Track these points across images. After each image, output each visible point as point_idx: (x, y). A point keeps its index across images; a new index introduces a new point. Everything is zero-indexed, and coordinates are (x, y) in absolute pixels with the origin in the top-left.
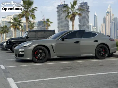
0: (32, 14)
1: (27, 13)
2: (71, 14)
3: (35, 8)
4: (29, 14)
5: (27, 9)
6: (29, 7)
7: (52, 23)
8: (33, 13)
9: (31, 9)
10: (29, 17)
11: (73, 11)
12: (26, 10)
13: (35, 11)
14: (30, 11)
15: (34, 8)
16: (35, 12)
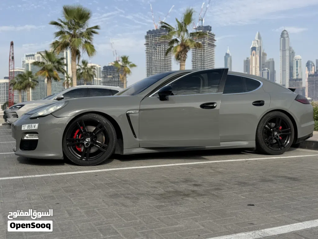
0: (86, 42)
1: (73, 39)
2: (179, 43)
3: (93, 28)
4: (80, 43)
5: (75, 29)
6: (81, 27)
7: (133, 66)
8: (89, 38)
9: (83, 30)
10: (81, 50)
11: (182, 37)
12: (72, 32)
13: (94, 34)
14: (81, 34)
15: (90, 28)
16: (94, 37)
